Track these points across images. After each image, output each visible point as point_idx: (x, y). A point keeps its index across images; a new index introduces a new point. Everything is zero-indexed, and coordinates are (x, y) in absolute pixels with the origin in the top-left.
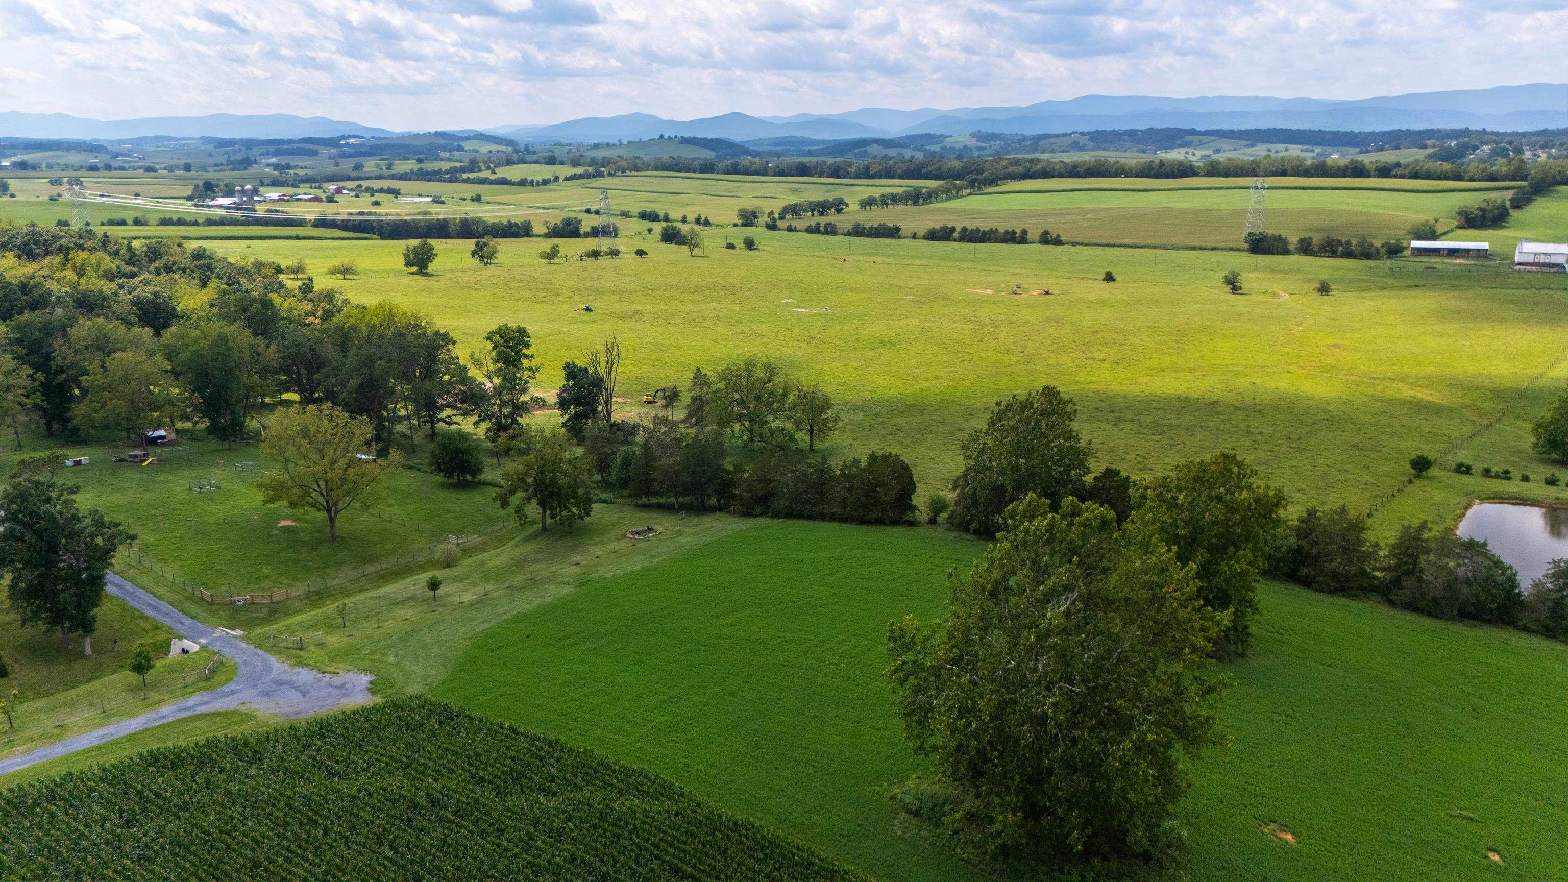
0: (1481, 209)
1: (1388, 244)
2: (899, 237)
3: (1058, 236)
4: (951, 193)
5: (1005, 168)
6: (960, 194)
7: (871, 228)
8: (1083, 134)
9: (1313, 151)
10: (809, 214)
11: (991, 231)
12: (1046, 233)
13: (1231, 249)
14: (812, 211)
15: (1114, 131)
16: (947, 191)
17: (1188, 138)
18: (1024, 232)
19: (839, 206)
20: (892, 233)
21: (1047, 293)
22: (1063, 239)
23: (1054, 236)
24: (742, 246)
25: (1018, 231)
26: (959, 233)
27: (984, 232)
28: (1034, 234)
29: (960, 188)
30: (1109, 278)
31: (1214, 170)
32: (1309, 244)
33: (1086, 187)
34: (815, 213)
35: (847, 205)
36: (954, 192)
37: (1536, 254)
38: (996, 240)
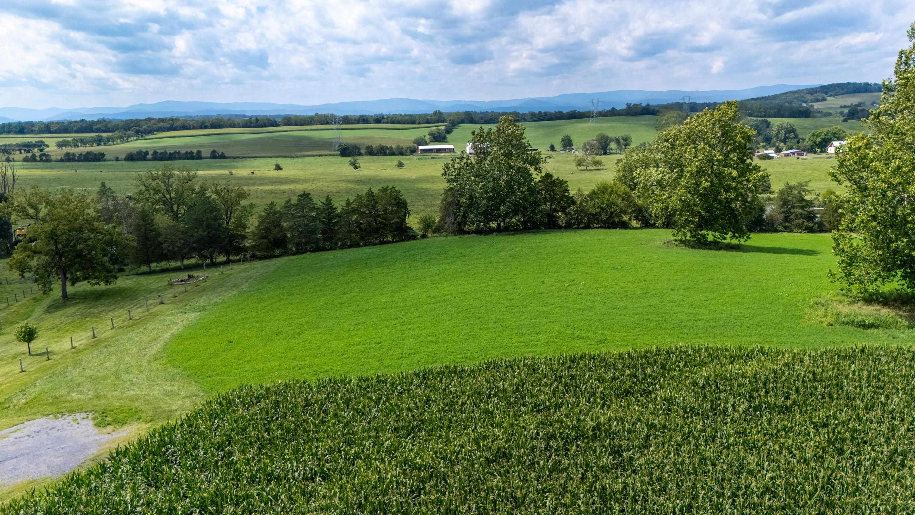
0: (438, 134)
1: (409, 148)
2: (105, 160)
3: (223, 153)
5: (155, 124)
6: (129, 140)
7: (80, 155)
10: (18, 152)
11: (175, 152)
12: (214, 152)
13: (331, 155)
14: (20, 150)
16: (121, 138)
18: (199, 152)
19: (41, 147)
20: (100, 159)
21: (253, 173)
22: (226, 156)
23: (220, 154)
25: (195, 153)
26: (152, 155)
27: (170, 153)
28: (206, 152)
29: (129, 137)
30: (278, 168)
31: (288, 122)
32: (372, 150)
34: (23, 151)
35: (47, 146)
36: (125, 139)
38: (180, 159)
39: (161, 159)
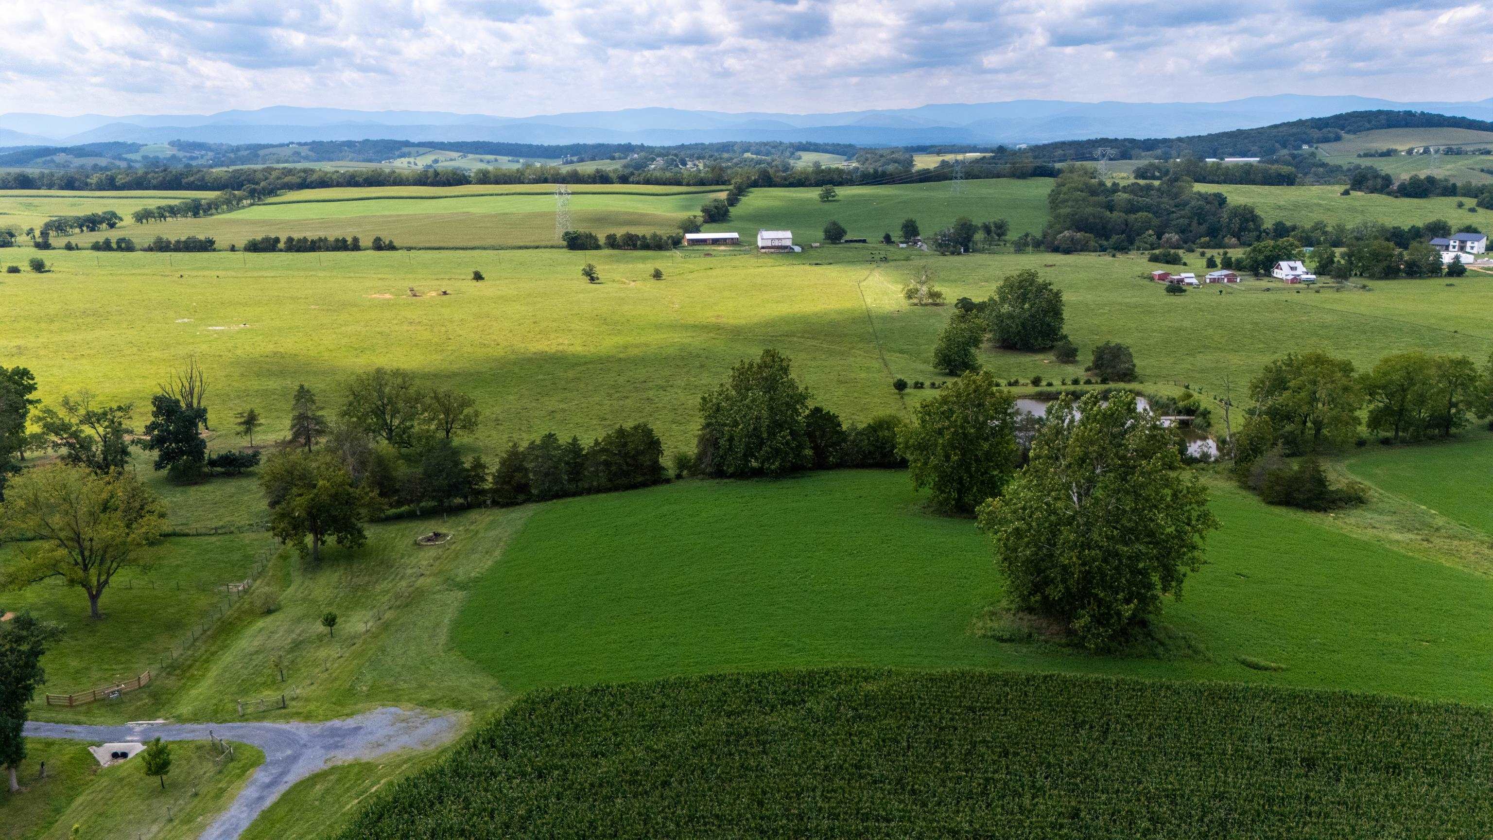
0: (716, 207)
1: (671, 236)
2: (214, 250)
3: (391, 242)
4: (232, 204)
5: (278, 178)
6: (241, 204)
7: (178, 242)
8: (300, 144)
9: (518, 162)
10: (77, 230)
11: (320, 240)
12: (378, 240)
13: (552, 247)
14: (81, 227)
15: (332, 142)
16: (228, 202)
17: (405, 150)
18: (356, 240)
19: (111, 220)
20: (207, 246)
21: (445, 293)
22: (396, 244)
23: (387, 242)
24: (29, 269)
25: (350, 240)
26: (285, 243)
27: (312, 241)
28: (366, 241)
29: (240, 200)
30: (478, 277)
31: (484, 179)
32: (615, 239)
33: (374, 195)
34: (85, 228)
35: (121, 219)
36: (234, 203)
37: (772, 240)
38: (327, 249)
39: (299, 250)
